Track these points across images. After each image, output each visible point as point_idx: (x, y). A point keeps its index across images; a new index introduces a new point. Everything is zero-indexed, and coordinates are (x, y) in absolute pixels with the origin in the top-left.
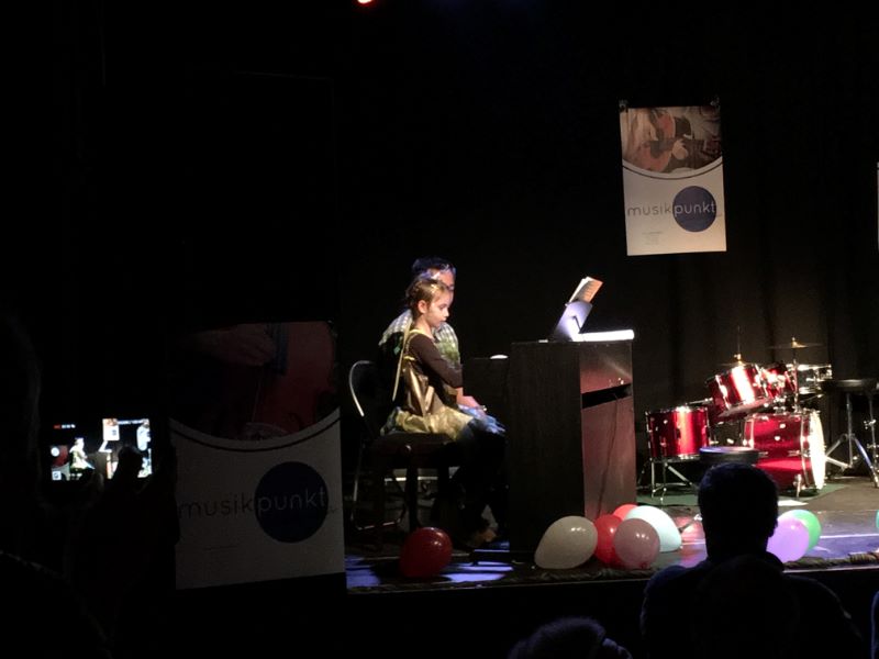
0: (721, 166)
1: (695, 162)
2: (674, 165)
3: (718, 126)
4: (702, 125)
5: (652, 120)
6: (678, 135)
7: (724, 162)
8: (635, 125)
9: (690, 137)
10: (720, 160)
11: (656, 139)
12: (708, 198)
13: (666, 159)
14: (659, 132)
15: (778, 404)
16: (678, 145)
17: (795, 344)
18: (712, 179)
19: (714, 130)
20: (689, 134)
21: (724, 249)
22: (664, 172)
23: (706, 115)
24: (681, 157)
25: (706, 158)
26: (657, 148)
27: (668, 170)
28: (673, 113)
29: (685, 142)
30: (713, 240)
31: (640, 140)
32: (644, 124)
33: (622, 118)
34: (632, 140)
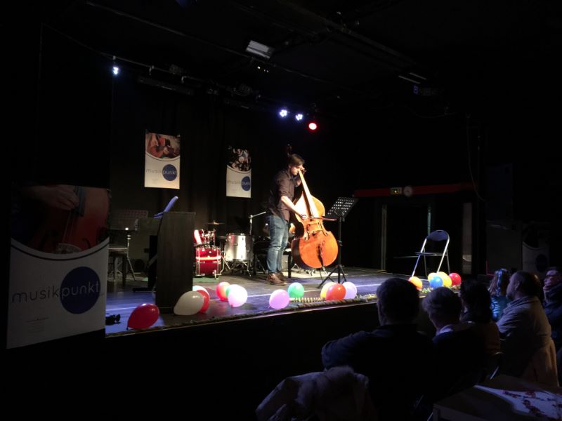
0: (179, 160)
1: (171, 156)
2: (164, 156)
3: (179, 144)
4: (175, 144)
5: (157, 139)
6: (166, 145)
7: (181, 158)
8: (151, 140)
9: (170, 147)
11: (158, 145)
12: (175, 169)
13: (161, 154)
14: (159, 143)
15: (207, 244)
16: (165, 149)
17: (215, 223)
18: (176, 163)
20: (169, 145)
21: (178, 188)
23: (176, 140)
24: (166, 153)
25: (175, 155)
26: (158, 149)
27: (161, 157)
28: (165, 137)
29: (168, 148)
30: (175, 184)
31: (152, 145)
32: (154, 139)
33: (147, 135)
34: (149, 144)
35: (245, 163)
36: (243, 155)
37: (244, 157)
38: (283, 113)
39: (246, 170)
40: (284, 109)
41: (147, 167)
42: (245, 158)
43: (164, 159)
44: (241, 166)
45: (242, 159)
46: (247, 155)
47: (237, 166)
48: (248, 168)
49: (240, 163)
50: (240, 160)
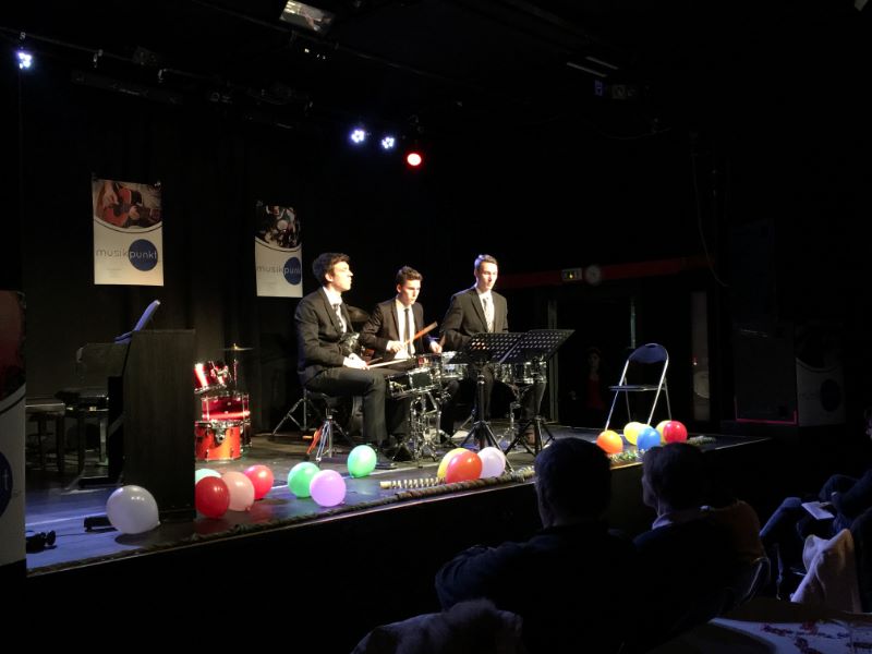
1: (144, 222)
2: (130, 223)
3: (159, 201)
5: (115, 189)
6: (134, 203)
9: (141, 205)
10: (160, 224)
11: (117, 203)
12: (152, 248)
13: (124, 219)
14: (120, 199)
17: (236, 348)
19: (157, 203)
20: (141, 203)
21: (161, 284)
22: (123, 227)
23: (153, 192)
24: (134, 218)
25: (152, 221)
26: (118, 210)
27: (126, 226)
28: (131, 186)
29: (138, 207)
30: (154, 278)
31: (106, 203)
32: (109, 191)
33: (94, 185)
34: (100, 202)
35: (289, 232)
36: (285, 217)
37: (286, 220)
38: (358, 136)
39: (291, 247)
40: (359, 128)
41: (98, 245)
42: (289, 223)
43: (130, 230)
44: (281, 238)
45: (283, 225)
46: (292, 217)
47: (275, 238)
48: (295, 241)
49: (280, 233)
50: (279, 227)
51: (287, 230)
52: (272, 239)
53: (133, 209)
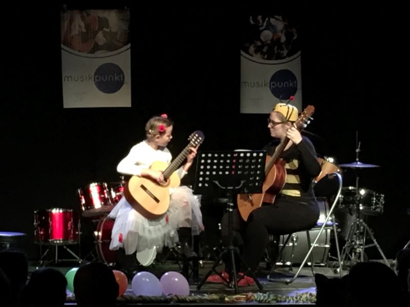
0: (129, 50)
1: (111, 47)
2: (97, 48)
3: (128, 23)
4: (117, 24)
5: (83, 18)
6: (100, 29)
9: (108, 30)
10: (129, 45)
18: (123, 59)
20: (108, 28)
22: (88, 53)
23: (120, 16)
24: (102, 43)
25: (119, 44)
27: (93, 52)
28: (97, 14)
29: (105, 33)
31: (74, 31)
32: (78, 21)
33: (63, 16)
34: (69, 31)
35: (276, 42)
36: (270, 27)
37: (272, 30)
42: (275, 32)
44: (265, 50)
45: (267, 35)
46: (280, 25)
47: (258, 50)
49: (264, 44)
50: (262, 38)
51: (272, 40)
52: (256, 52)
53: (100, 35)
